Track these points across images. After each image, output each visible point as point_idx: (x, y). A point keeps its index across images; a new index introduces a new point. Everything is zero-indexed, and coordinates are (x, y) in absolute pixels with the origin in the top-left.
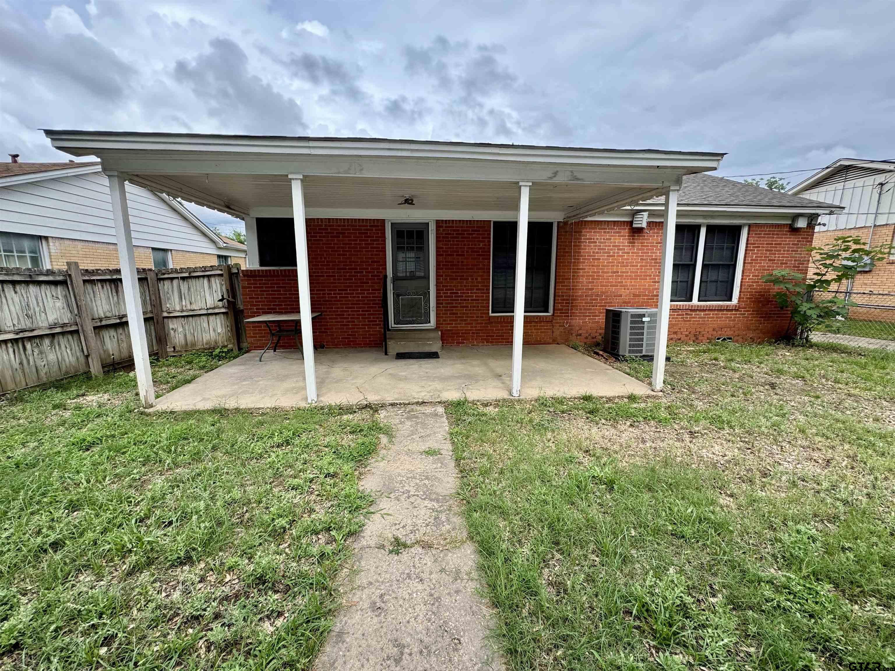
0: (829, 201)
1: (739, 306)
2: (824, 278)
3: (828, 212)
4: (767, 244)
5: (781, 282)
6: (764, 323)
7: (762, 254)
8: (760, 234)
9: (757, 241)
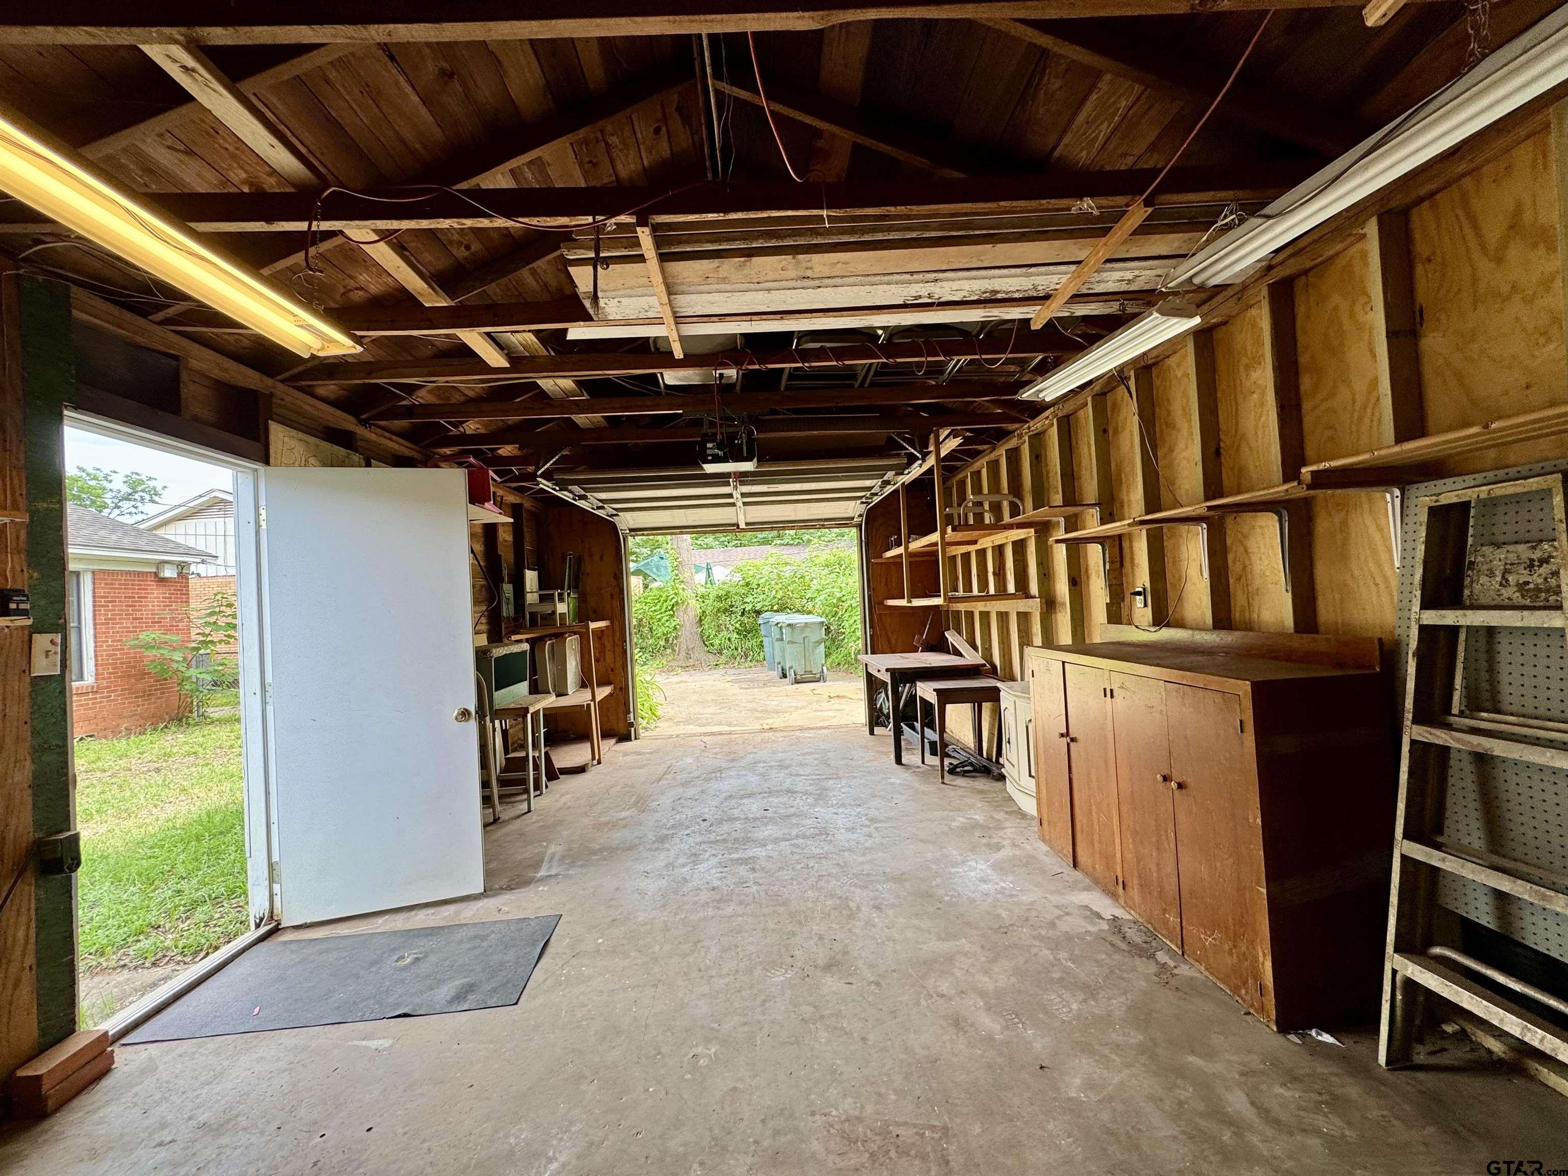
0: (201, 547)
1: (98, 687)
2: (209, 638)
3: (199, 560)
4: (125, 597)
5: (153, 647)
6: (143, 705)
7: (121, 610)
8: (112, 584)
9: (109, 593)
